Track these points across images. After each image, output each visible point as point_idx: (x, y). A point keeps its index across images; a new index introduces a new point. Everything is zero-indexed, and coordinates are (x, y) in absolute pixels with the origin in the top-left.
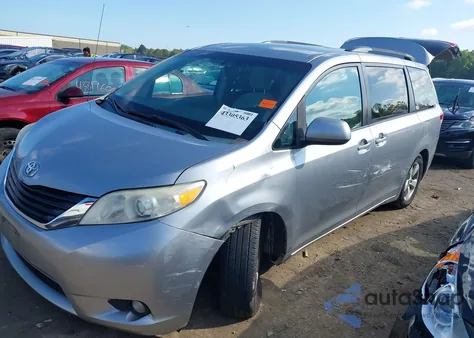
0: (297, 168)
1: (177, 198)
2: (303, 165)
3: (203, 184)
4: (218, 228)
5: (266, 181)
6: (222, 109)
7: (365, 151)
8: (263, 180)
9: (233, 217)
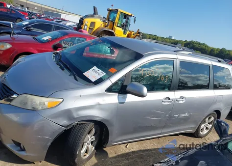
0: (120, 103)
1: (46, 103)
2: (124, 102)
3: (62, 100)
4: (65, 122)
5: (98, 106)
6: (93, 68)
7: (168, 103)
8: (96, 105)
9: (75, 119)
